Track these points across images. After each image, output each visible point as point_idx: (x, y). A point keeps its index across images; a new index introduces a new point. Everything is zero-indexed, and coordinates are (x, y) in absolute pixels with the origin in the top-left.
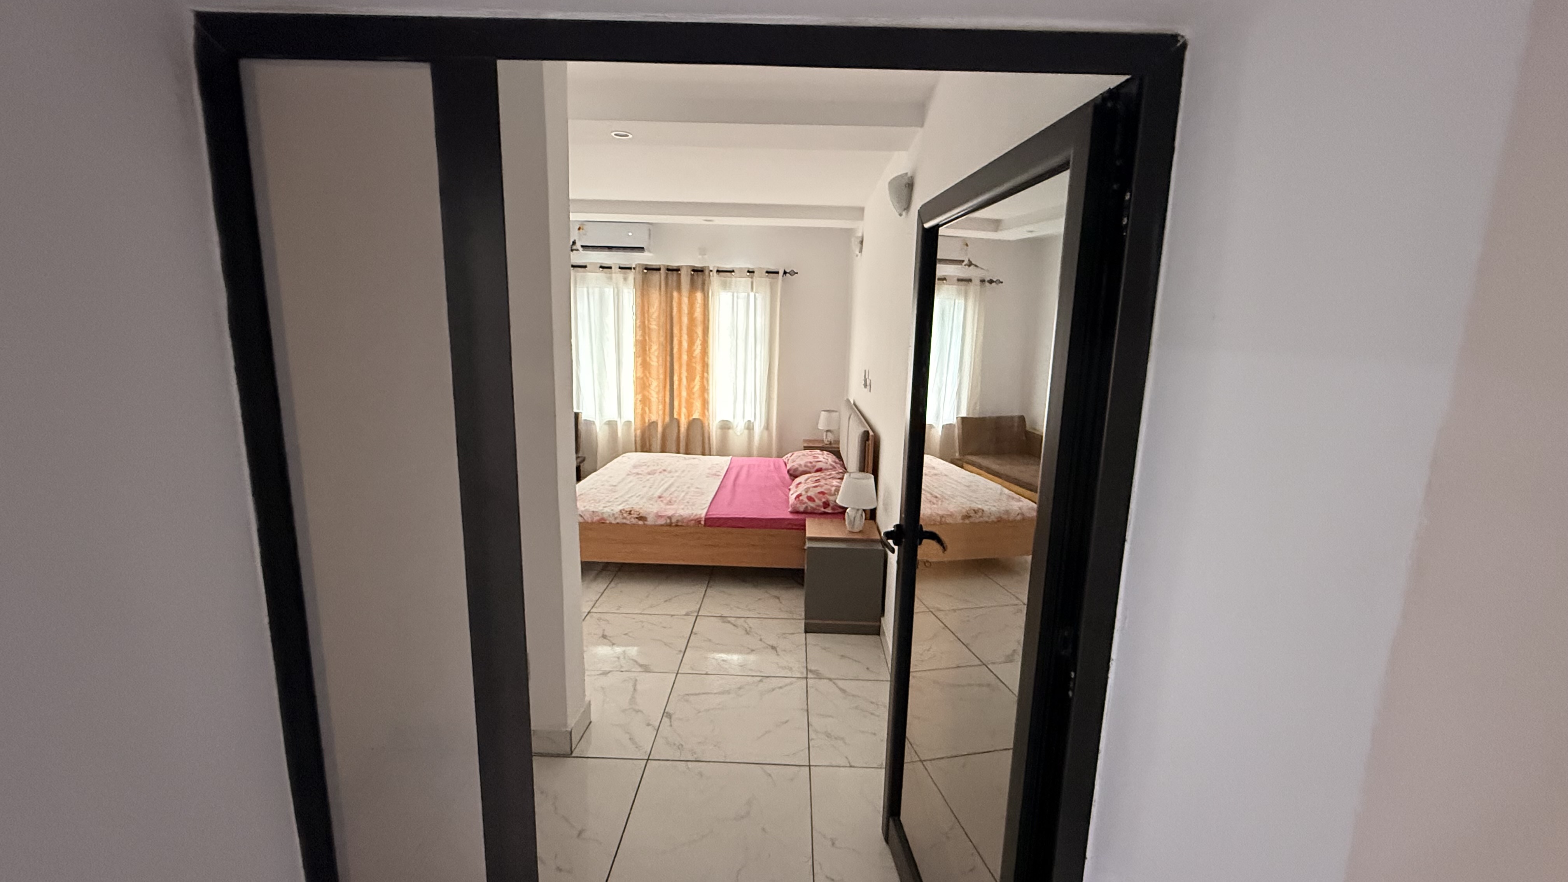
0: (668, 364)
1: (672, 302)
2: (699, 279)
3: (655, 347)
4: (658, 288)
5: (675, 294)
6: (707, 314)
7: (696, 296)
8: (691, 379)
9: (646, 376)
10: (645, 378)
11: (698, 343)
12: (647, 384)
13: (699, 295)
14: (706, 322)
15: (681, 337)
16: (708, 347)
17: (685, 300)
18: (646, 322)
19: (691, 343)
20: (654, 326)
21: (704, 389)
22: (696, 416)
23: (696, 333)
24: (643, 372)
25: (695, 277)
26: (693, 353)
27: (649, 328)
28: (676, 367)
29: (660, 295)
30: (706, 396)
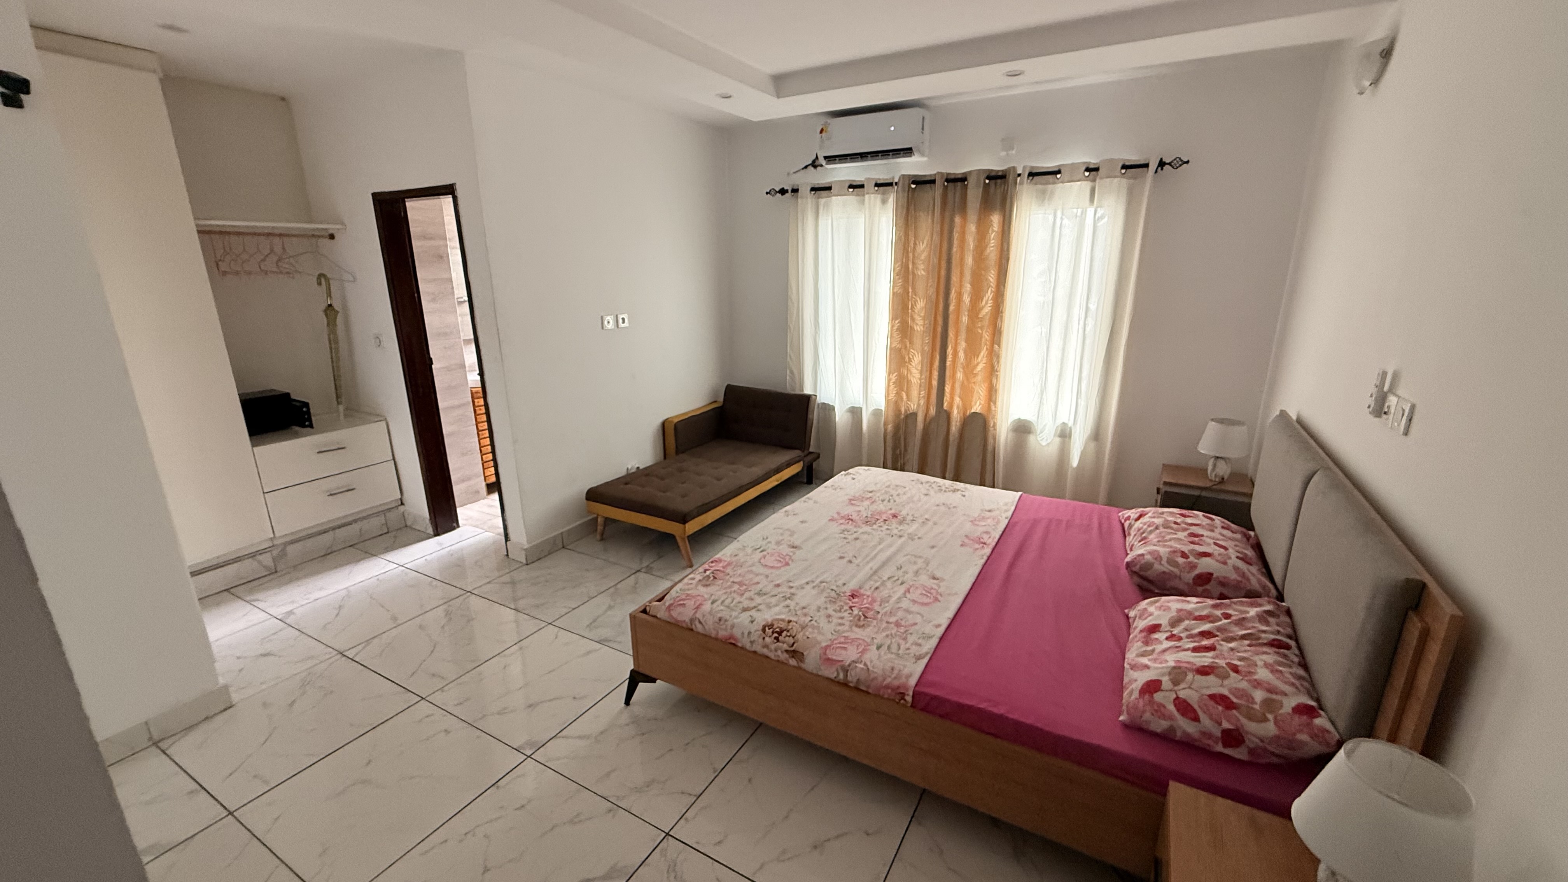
0: (939, 329)
1: (951, 232)
2: (996, 191)
3: (920, 304)
4: (930, 212)
5: (958, 220)
6: (1006, 248)
7: (992, 221)
8: (972, 351)
9: (906, 347)
10: (903, 351)
11: (989, 295)
12: (907, 359)
13: (996, 219)
14: (1004, 261)
15: (961, 286)
16: (1003, 303)
17: (972, 228)
18: (910, 266)
19: (977, 296)
20: (921, 272)
21: (992, 371)
22: (977, 408)
23: (987, 279)
24: (902, 341)
25: (992, 190)
26: (978, 314)
27: (913, 273)
28: (951, 334)
29: (933, 221)
30: (994, 381)
